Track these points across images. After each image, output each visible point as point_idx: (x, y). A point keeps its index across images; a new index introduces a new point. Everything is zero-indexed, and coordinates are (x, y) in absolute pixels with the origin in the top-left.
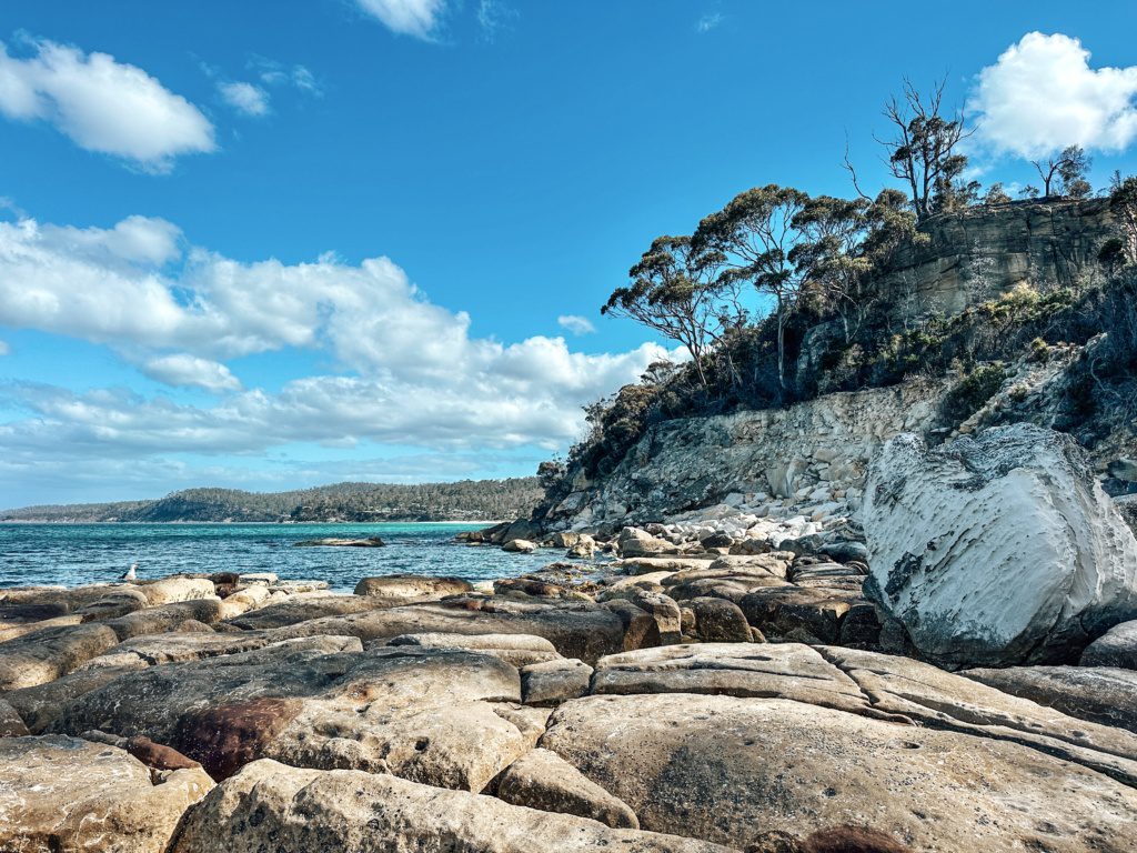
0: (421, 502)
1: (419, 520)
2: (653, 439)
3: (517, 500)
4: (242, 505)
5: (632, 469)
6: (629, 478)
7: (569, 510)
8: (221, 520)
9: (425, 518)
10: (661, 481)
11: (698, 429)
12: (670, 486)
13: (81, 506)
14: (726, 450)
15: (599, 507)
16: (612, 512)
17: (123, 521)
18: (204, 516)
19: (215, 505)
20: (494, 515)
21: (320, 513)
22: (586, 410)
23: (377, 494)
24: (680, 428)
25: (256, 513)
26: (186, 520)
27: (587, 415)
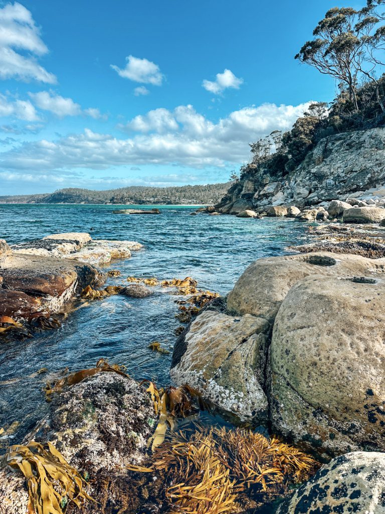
0: (167, 196)
1: (167, 204)
2: (326, 147)
3: (212, 194)
4: (88, 196)
5: (310, 166)
6: (309, 172)
7: (269, 193)
8: (80, 203)
9: (170, 203)
10: (332, 173)
11: (359, 138)
12: (339, 176)
13: (19, 196)
14: (380, 151)
15: (289, 191)
16: (299, 194)
17: (38, 203)
18: (72, 201)
19: (76, 196)
20: (202, 202)
21: (122, 200)
22: (251, 146)
23: (147, 191)
24: (344, 139)
25: (94, 200)
26: (64, 202)
27: (251, 149)
